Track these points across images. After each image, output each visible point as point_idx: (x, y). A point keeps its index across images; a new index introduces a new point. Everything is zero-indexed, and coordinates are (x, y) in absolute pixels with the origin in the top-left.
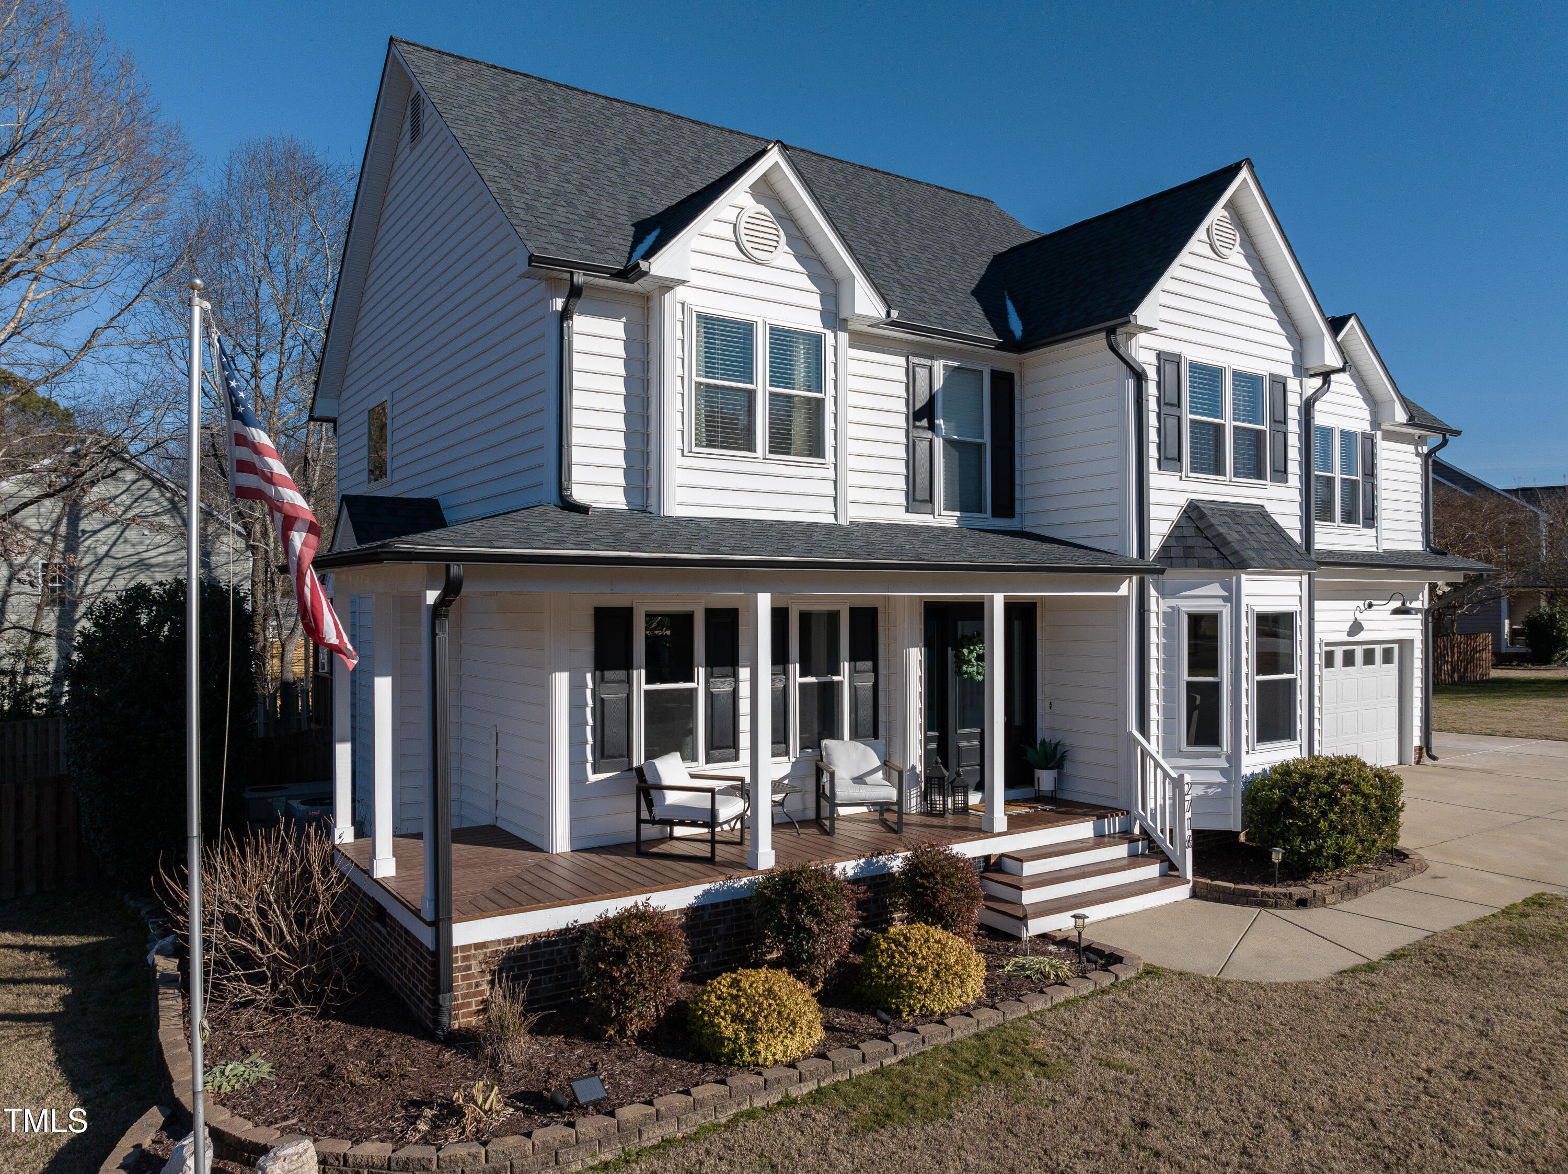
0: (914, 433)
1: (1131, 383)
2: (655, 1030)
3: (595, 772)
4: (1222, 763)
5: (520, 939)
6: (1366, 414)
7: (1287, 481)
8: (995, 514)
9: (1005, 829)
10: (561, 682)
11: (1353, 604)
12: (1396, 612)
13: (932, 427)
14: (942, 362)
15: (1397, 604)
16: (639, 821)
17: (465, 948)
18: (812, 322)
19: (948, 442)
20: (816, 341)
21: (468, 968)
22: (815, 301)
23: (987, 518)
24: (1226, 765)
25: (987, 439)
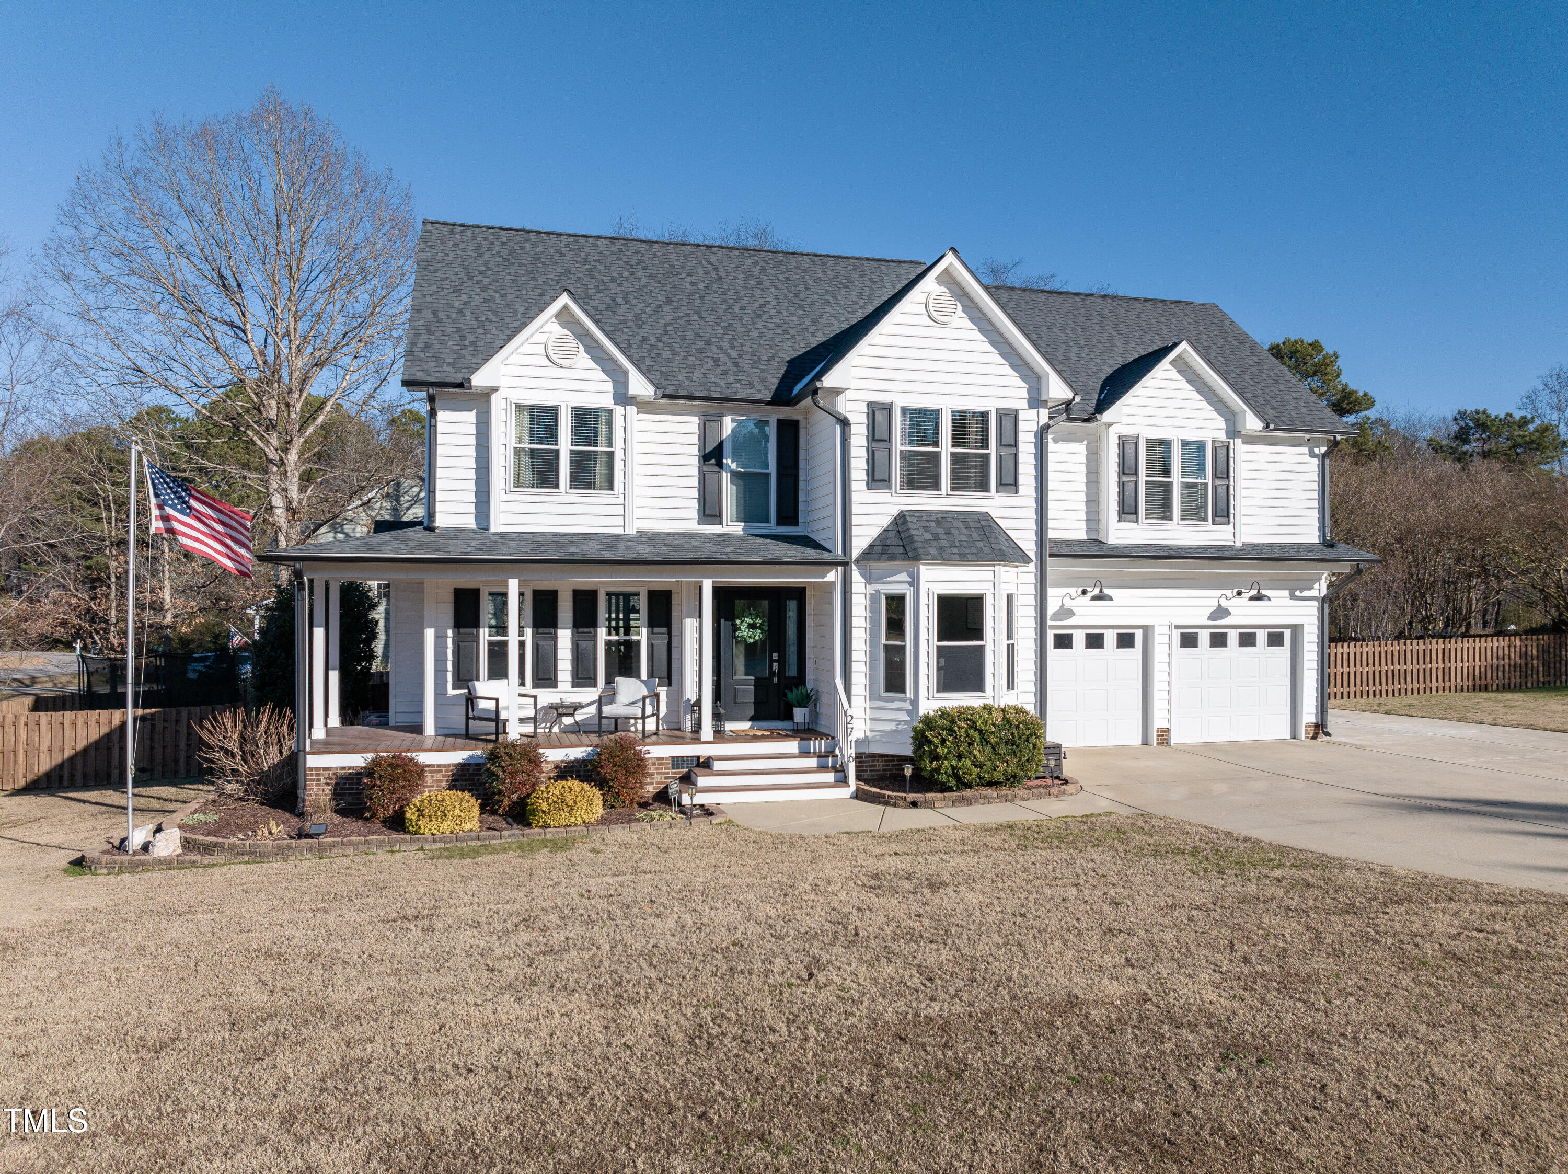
0: (705, 468)
1: (838, 428)
2: (393, 817)
3: (454, 688)
4: (907, 705)
5: (350, 768)
6: (1222, 424)
7: (1017, 492)
8: (779, 523)
9: (711, 739)
10: (430, 634)
11: (1218, 592)
12: (1252, 599)
13: (720, 465)
14: (730, 418)
15: (1254, 592)
16: (468, 718)
17: (311, 769)
18: (606, 401)
19: (735, 475)
20: (610, 412)
21: (319, 780)
22: (609, 386)
23: (772, 527)
24: (910, 707)
25: (773, 469)
